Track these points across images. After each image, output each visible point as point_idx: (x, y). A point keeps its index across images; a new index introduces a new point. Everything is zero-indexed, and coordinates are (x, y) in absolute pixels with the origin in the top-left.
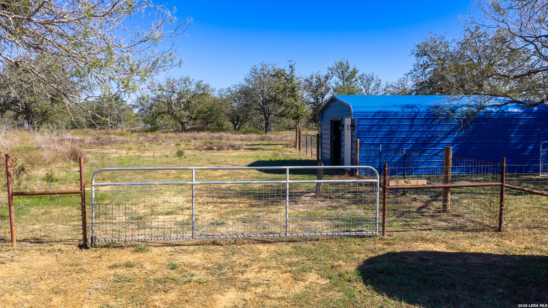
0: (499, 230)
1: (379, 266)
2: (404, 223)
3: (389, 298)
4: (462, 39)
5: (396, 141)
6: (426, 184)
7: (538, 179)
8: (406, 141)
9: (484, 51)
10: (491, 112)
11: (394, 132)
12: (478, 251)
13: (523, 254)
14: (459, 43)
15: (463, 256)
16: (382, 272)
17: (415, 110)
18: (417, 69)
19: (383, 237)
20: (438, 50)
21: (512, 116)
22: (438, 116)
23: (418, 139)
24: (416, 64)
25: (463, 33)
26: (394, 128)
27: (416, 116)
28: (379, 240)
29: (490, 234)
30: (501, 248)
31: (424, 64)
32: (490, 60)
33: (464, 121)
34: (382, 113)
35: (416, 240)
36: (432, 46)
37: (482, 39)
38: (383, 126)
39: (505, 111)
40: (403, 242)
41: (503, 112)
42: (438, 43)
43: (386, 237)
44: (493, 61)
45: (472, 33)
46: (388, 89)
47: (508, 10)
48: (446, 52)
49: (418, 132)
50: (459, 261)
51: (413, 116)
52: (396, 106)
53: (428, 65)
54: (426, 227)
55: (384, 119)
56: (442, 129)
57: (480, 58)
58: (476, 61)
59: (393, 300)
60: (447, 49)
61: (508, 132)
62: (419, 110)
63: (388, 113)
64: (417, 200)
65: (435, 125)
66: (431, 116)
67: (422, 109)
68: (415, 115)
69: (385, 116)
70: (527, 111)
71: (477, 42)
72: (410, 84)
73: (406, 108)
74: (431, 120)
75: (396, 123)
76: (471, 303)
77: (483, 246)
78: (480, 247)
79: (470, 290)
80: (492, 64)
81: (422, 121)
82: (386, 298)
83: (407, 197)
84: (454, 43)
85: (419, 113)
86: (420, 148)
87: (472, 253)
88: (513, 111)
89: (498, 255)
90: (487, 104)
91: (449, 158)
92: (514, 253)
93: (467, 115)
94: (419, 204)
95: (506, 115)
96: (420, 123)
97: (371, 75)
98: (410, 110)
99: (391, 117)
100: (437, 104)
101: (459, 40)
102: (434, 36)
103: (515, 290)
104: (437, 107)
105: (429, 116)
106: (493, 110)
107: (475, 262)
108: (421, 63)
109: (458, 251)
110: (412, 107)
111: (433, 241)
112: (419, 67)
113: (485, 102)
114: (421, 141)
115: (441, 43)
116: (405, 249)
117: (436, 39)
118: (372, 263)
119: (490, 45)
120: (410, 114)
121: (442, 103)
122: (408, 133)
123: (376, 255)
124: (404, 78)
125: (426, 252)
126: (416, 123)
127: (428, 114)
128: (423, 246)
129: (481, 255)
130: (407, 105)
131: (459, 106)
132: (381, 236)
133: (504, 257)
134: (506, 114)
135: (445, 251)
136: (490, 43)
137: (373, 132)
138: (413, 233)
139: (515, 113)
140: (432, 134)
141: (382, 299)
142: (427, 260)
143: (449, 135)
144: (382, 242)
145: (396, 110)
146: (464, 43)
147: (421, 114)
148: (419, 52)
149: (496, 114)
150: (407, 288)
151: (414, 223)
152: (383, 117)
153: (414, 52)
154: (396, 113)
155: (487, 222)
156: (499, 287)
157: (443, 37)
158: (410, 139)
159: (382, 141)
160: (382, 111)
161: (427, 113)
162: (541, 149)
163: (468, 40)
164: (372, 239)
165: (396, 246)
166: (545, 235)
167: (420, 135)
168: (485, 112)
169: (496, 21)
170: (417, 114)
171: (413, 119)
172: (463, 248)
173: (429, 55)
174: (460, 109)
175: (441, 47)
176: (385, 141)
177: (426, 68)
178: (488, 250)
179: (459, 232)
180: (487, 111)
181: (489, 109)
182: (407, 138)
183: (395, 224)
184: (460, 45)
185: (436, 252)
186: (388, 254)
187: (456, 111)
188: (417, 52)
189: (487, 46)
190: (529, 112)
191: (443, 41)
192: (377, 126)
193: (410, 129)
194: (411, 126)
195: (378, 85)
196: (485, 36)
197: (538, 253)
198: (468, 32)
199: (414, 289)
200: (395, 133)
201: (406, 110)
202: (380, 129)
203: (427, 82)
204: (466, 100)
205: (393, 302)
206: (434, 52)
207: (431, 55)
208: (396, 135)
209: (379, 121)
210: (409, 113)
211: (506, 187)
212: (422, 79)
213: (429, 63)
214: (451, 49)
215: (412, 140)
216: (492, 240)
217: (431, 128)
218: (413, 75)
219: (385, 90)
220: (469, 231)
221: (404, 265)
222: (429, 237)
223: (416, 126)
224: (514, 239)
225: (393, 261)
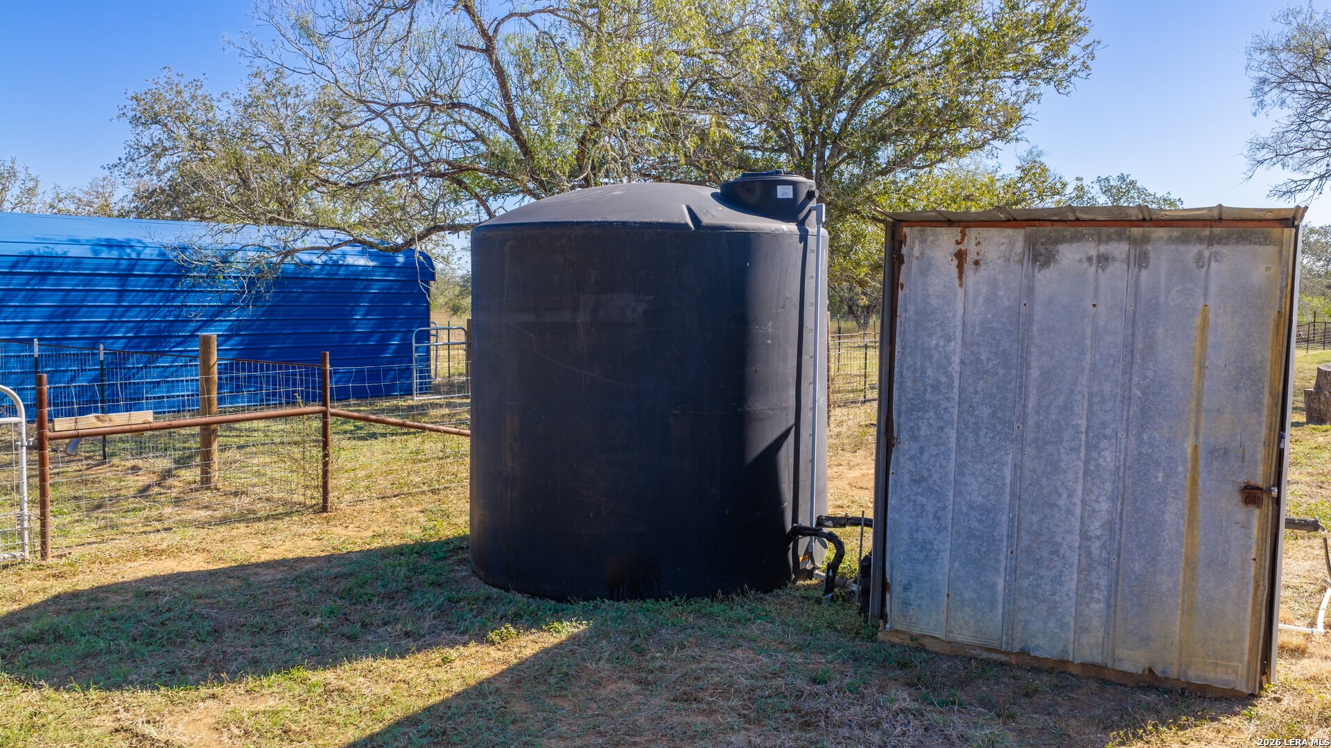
0: (324, 509)
1: (29, 628)
2: (102, 523)
3: (57, 690)
4: (243, 94)
5: (81, 333)
6: (151, 419)
7: (411, 408)
8: (108, 332)
9: (297, 127)
10: (311, 264)
11: (74, 309)
12: (276, 558)
13: (368, 547)
14: (237, 103)
15: (243, 573)
16: (37, 639)
17: (129, 255)
18: (136, 156)
19: (43, 563)
20: (189, 114)
21: (354, 273)
22: (188, 270)
23: (141, 327)
24: (132, 143)
25: (246, 81)
26: (74, 299)
27: (132, 270)
28: (33, 570)
29: (304, 519)
30: (325, 543)
31: (154, 145)
32: (310, 150)
33: (252, 282)
34: (37, 260)
35: (133, 555)
36: (174, 102)
37: (290, 100)
38: (41, 293)
39: (341, 262)
40: (97, 565)
41: (336, 264)
42: (186, 96)
43: (50, 561)
44: (316, 154)
45: (268, 85)
46: (61, 206)
47: (328, 39)
48: (208, 121)
49: (138, 309)
50: (234, 583)
51: (125, 270)
52: (76, 242)
53: (165, 149)
54: (158, 525)
55: (44, 276)
56: (199, 301)
57: (287, 143)
58: (279, 150)
59: (68, 691)
60: (210, 115)
61: (348, 308)
62: (139, 254)
63: (55, 260)
64: (140, 469)
65: (182, 291)
66: (173, 271)
67: (148, 251)
68: (129, 265)
69: (46, 268)
70: (384, 263)
71: (279, 105)
72: (122, 194)
73: (104, 249)
74: (171, 280)
75: (77, 285)
76: (253, 658)
77: (288, 545)
78: (283, 547)
79: (253, 634)
80: (314, 161)
81: (148, 281)
82: (48, 691)
83: (112, 466)
84: (225, 101)
85: (141, 262)
86: (146, 348)
87: (263, 563)
88: (356, 263)
89: (318, 557)
90: (299, 245)
91: (209, 360)
92: (350, 547)
93: (259, 271)
94: (143, 480)
95: (342, 272)
96: (144, 286)
97: (9, 164)
98: (115, 253)
99: (64, 269)
100: (184, 241)
101: (237, 97)
102: (176, 79)
103: (345, 614)
104: (184, 249)
105: (166, 271)
106: (315, 259)
107: (269, 578)
108: (146, 141)
109: (233, 564)
110: (121, 245)
111: (174, 552)
112: (142, 151)
113: (295, 240)
114: (148, 332)
115: (193, 97)
116: (103, 580)
117: (181, 86)
118: (11, 625)
119: (308, 116)
120: (117, 264)
121: (195, 239)
122: (113, 312)
123: (24, 605)
124: (104, 179)
125: (155, 577)
126: (134, 286)
127: (162, 266)
128: (150, 567)
129: (283, 563)
130: (107, 240)
131: (238, 247)
132: (37, 561)
133: (329, 559)
134: (343, 268)
135: (202, 569)
136: (309, 112)
137: (12, 309)
138: (124, 543)
139: (361, 268)
140: (176, 313)
141: (38, 698)
142: (157, 593)
143: (216, 316)
144: (42, 574)
145: (75, 251)
146: (250, 105)
147: (145, 265)
148: (139, 114)
149: (322, 269)
150: (103, 660)
151: (128, 521)
152: (39, 268)
153: (125, 111)
154: (78, 261)
155: (297, 498)
156: (314, 616)
157: (199, 83)
158: (121, 327)
159: (42, 334)
160: (36, 253)
161: (162, 263)
162: (414, 345)
163: (258, 98)
164: (11, 571)
165: (81, 576)
166: (412, 506)
167: (146, 317)
168: (296, 264)
169: (309, 60)
170: (135, 265)
171: (124, 277)
172: (244, 557)
173: (166, 125)
174: (240, 254)
175: (194, 106)
176: (49, 334)
177: (159, 156)
178: (299, 551)
179: (238, 525)
180: (301, 260)
181: (306, 257)
182: (111, 325)
183: (78, 529)
184: (241, 109)
185: (179, 574)
186: (57, 597)
187: (232, 259)
188: (133, 113)
189: (302, 118)
190: (388, 266)
191: (199, 92)
192: (23, 293)
193: (119, 301)
194: (121, 293)
195: (31, 192)
196: (297, 96)
197: (397, 542)
198: (258, 80)
199: (121, 659)
200: (77, 312)
201: (105, 254)
202: (34, 301)
203: (163, 191)
204: (254, 234)
205: (67, 696)
206: (178, 118)
207: (170, 125)
208: (80, 317)
209: (31, 279)
210: (114, 262)
211: (333, 415)
212: (152, 182)
213: (167, 144)
214: (220, 116)
215: (123, 330)
216: (309, 531)
217: (174, 299)
218: (126, 170)
219: (52, 206)
220: (259, 520)
221: (97, 614)
222: (164, 546)
223: (134, 294)
224: (352, 523)
225: (70, 610)
